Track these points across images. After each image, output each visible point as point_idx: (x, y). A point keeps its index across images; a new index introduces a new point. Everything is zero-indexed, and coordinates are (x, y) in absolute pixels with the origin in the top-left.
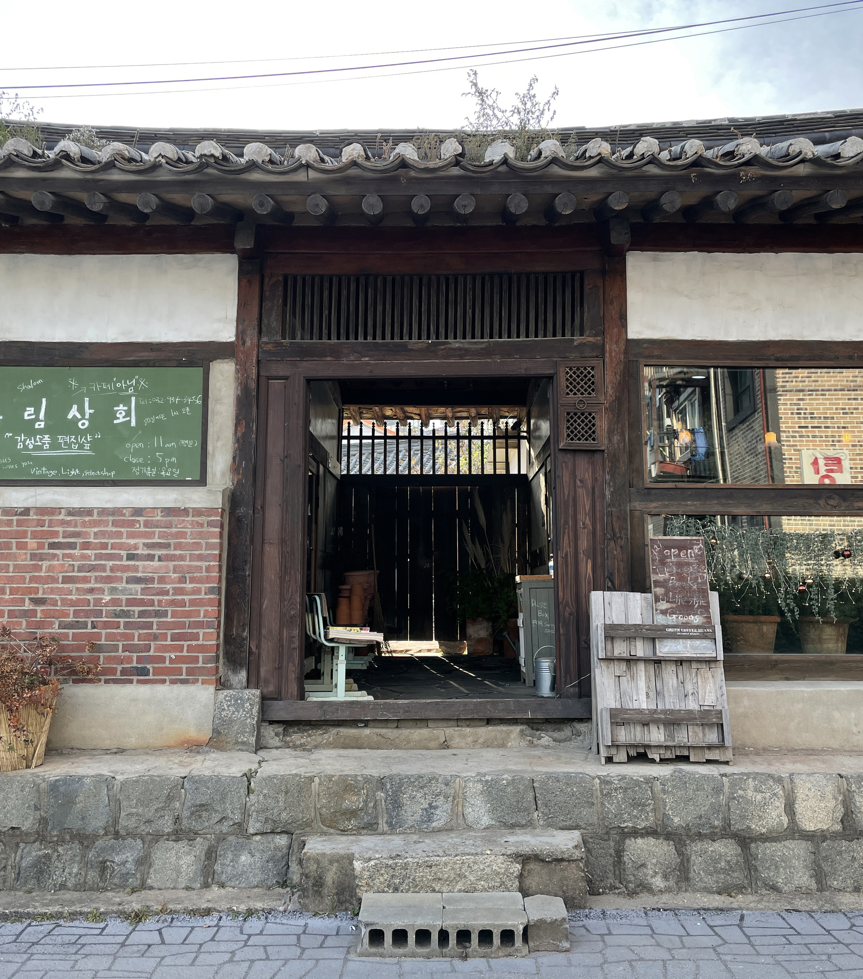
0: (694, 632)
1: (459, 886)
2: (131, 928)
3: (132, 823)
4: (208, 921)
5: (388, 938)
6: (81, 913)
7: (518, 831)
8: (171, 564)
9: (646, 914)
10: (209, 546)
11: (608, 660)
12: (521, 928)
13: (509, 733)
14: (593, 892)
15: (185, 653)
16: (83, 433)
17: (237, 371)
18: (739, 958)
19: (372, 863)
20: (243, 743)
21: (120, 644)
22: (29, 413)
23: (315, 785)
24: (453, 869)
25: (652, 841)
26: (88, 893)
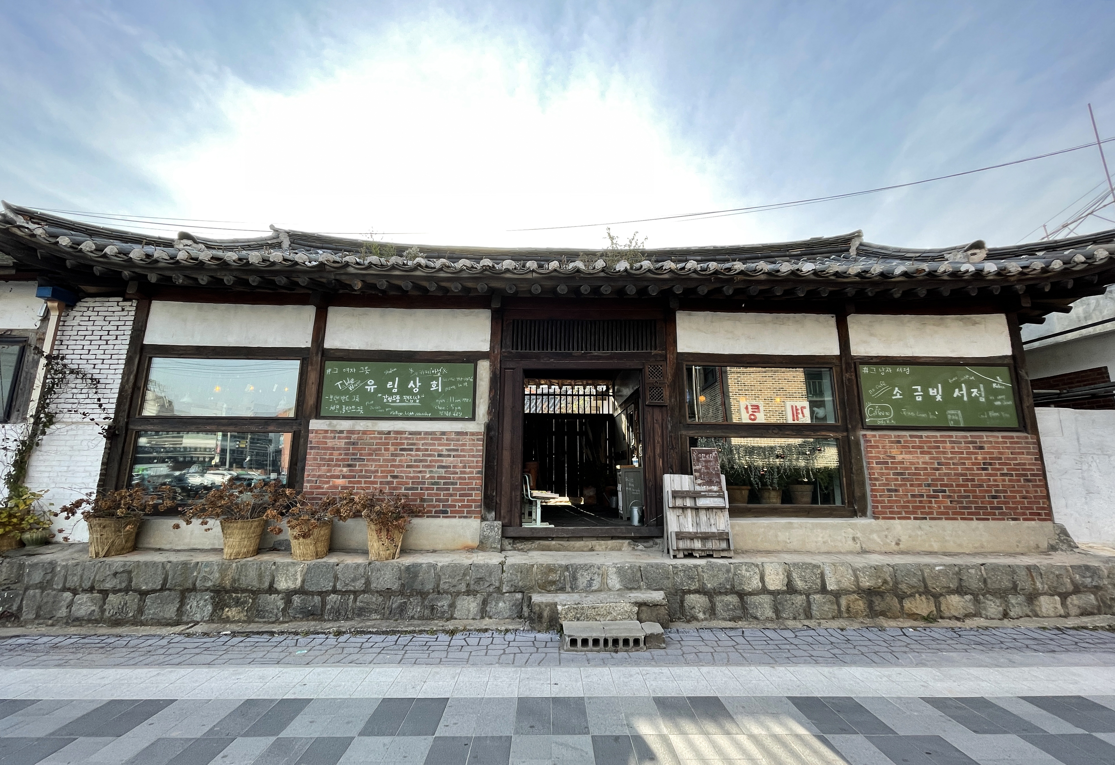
0: (714, 494)
1: (609, 618)
2: (450, 638)
3: (446, 587)
4: (487, 634)
5: (579, 643)
6: (424, 631)
7: (633, 591)
8: (459, 459)
9: (697, 630)
10: (477, 451)
11: (674, 508)
12: (643, 637)
13: (623, 544)
14: (672, 621)
15: (466, 503)
16: (416, 395)
17: (490, 366)
18: (746, 651)
19: (567, 607)
20: (495, 548)
21: (434, 498)
22: (389, 385)
23: (535, 568)
24: (605, 610)
25: (697, 596)
26: (425, 621)
